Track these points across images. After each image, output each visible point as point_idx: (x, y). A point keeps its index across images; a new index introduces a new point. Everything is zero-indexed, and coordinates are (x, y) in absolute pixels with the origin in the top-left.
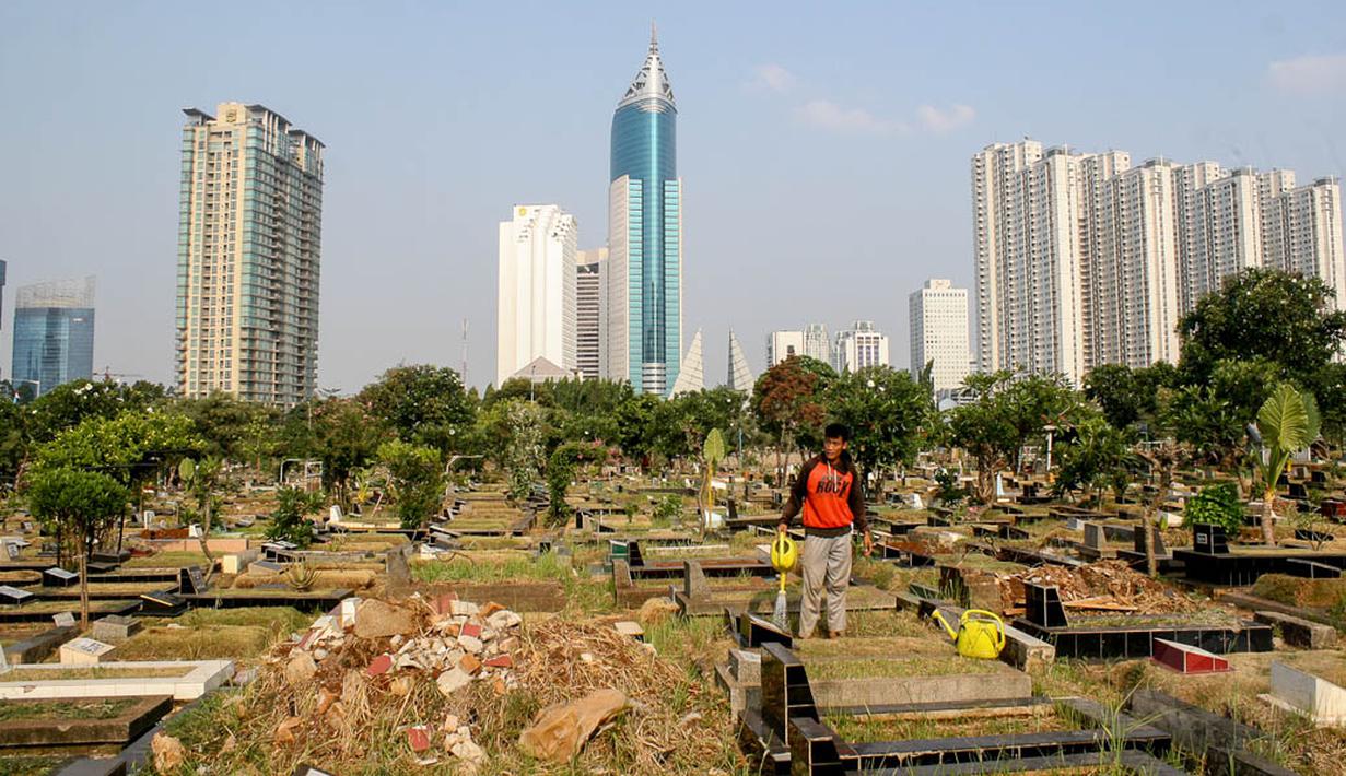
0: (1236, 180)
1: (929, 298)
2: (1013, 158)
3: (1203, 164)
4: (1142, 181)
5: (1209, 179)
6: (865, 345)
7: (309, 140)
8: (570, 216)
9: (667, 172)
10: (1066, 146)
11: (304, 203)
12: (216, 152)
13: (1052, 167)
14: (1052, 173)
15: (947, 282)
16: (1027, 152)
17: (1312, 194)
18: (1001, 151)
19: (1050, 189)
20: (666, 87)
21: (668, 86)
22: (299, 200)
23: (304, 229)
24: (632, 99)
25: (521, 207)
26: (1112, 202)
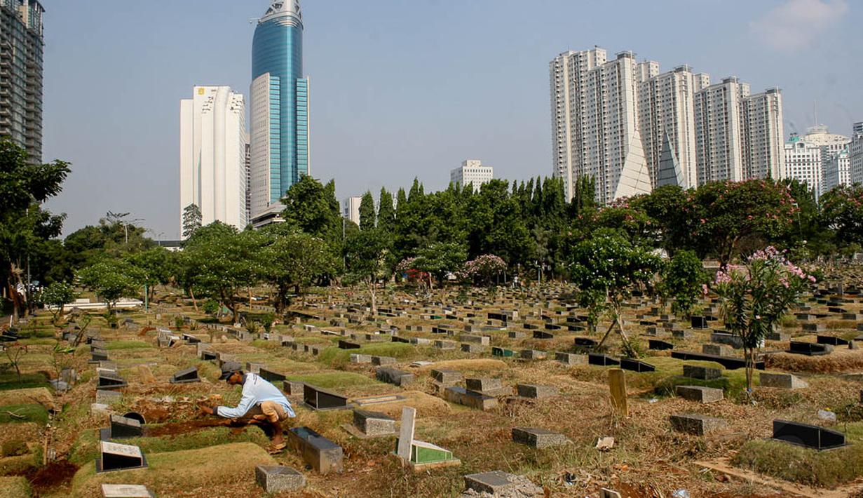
0: (726, 85)
1: (467, 173)
2: (586, 60)
3: (700, 74)
4: (674, 82)
5: (704, 85)
8: (241, 96)
9: (297, 73)
10: (631, 52)
11: (28, 58)
13: (621, 67)
14: (621, 71)
15: (479, 162)
16: (598, 56)
17: (765, 99)
18: (576, 56)
19: (620, 83)
20: (297, 8)
21: (298, 8)
22: (24, 55)
23: (29, 82)
24: (272, 16)
25: (200, 87)
26: (649, 97)
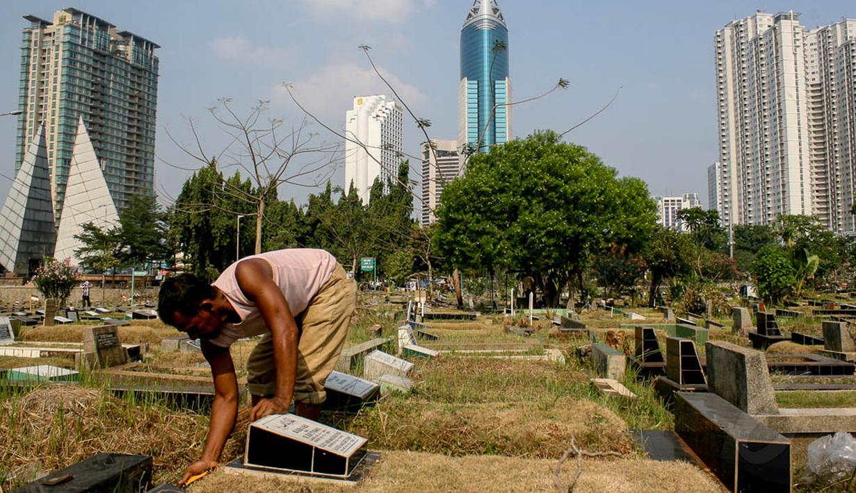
2: (747, 30)
6: (670, 207)
7: (139, 41)
9: (497, 74)
10: (790, 11)
12: (47, 48)
13: (778, 32)
16: (758, 23)
18: (737, 26)
19: (777, 51)
21: (497, 10)
23: (132, 109)
24: (471, 21)
25: (359, 98)
26: (845, 65)
